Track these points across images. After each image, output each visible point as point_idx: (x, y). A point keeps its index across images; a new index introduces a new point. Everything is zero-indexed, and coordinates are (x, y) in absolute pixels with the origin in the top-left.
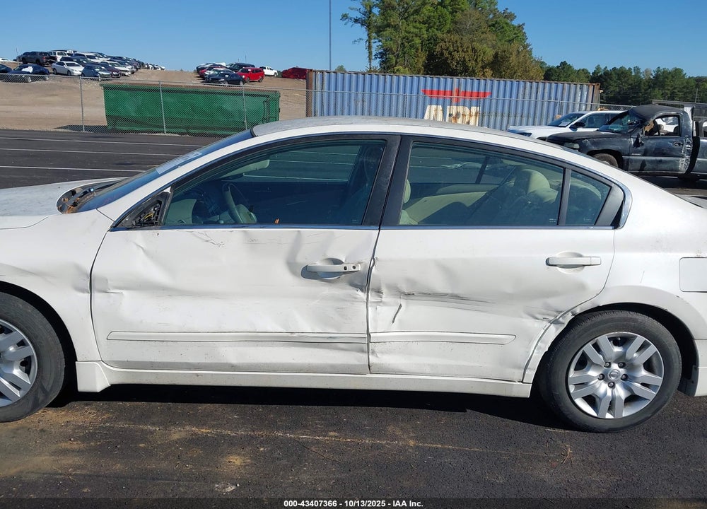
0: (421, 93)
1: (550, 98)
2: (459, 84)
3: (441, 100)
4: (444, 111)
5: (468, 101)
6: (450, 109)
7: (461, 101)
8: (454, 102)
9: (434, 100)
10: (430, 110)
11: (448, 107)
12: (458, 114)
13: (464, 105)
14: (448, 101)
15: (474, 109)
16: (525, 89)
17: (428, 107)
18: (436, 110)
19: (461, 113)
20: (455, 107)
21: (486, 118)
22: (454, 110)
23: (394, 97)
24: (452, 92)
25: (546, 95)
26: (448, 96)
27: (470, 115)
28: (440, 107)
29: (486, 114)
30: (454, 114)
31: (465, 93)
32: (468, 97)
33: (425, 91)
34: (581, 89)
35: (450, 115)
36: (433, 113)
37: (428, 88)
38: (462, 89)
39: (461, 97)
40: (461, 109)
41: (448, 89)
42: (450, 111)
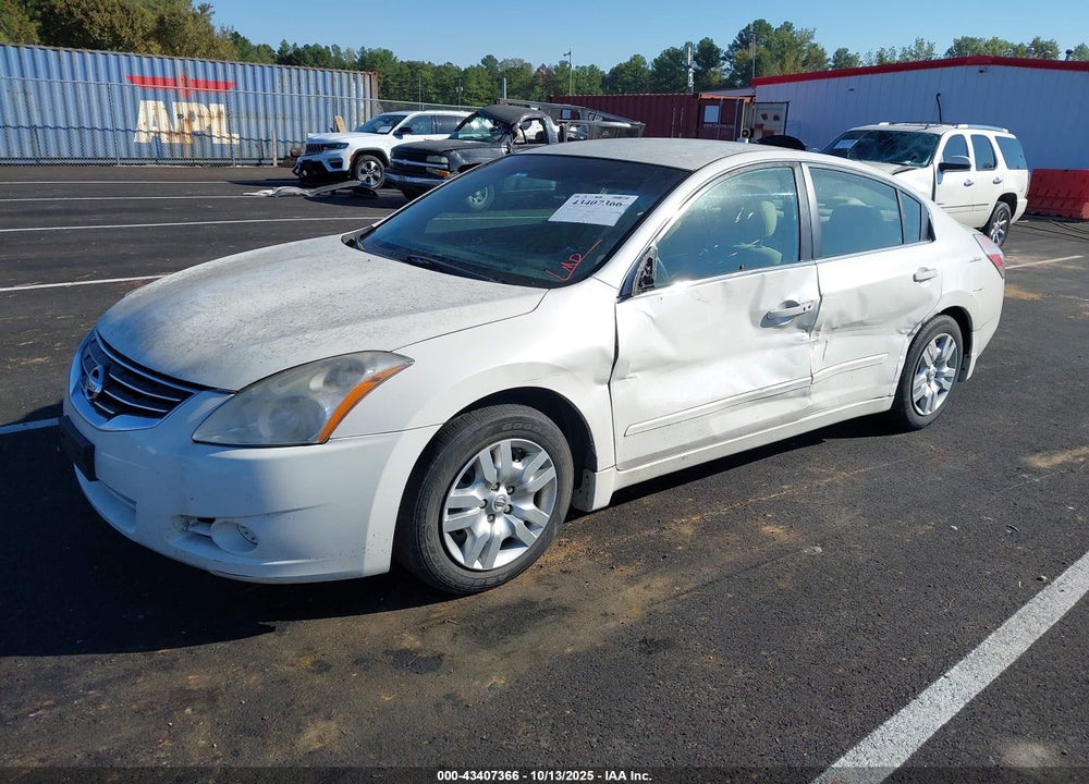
0: (126, 81)
1: (317, 92)
2: (185, 69)
3: (160, 93)
4: (168, 110)
5: (202, 95)
6: (178, 106)
7: (193, 95)
8: (182, 97)
9: (150, 92)
10: (146, 108)
11: (174, 104)
12: (191, 114)
13: (198, 101)
14: (171, 94)
15: (213, 107)
16: (282, 78)
17: (142, 102)
18: (156, 108)
19: (196, 113)
20: (184, 104)
21: (234, 120)
22: (184, 108)
23: (81, 88)
24: (175, 80)
25: (312, 87)
26: (170, 86)
27: (211, 117)
28: (161, 104)
29: (234, 115)
30: (186, 116)
31: (196, 83)
32: (201, 88)
33: (132, 79)
34: (355, 79)
35: (180, 116)
36: (151, 113)
37: (137, 74)
38: (191, 77)
39: (191, 88)
40: (194, 107)
41: (169, 76)
42: (178, 110)
